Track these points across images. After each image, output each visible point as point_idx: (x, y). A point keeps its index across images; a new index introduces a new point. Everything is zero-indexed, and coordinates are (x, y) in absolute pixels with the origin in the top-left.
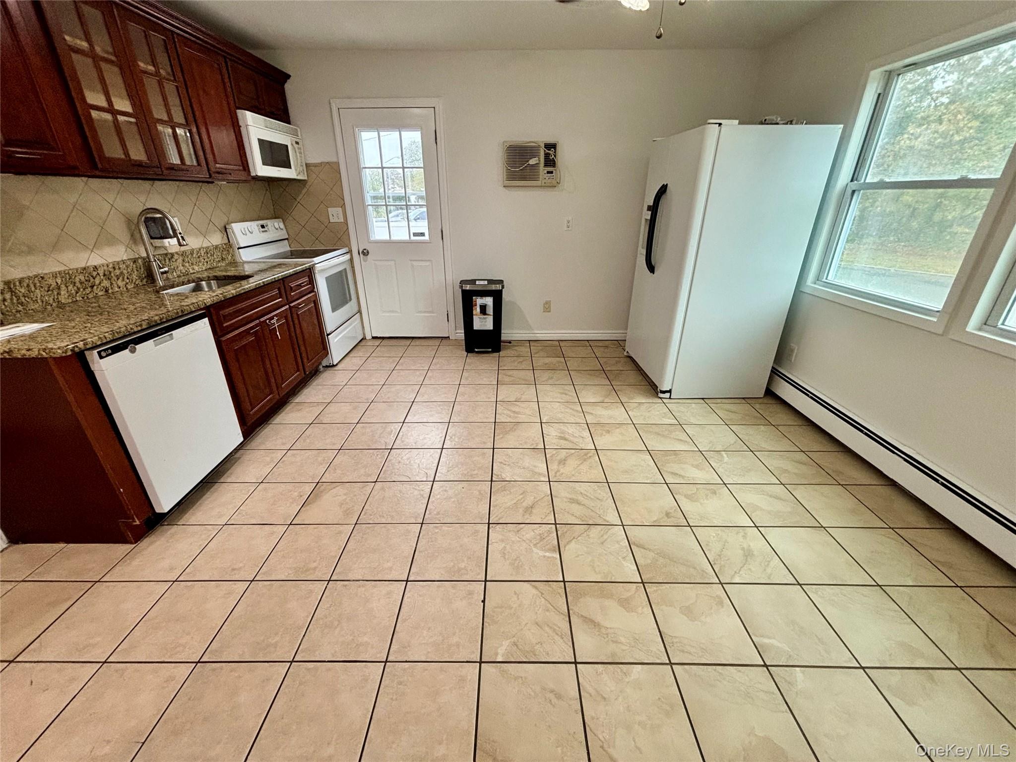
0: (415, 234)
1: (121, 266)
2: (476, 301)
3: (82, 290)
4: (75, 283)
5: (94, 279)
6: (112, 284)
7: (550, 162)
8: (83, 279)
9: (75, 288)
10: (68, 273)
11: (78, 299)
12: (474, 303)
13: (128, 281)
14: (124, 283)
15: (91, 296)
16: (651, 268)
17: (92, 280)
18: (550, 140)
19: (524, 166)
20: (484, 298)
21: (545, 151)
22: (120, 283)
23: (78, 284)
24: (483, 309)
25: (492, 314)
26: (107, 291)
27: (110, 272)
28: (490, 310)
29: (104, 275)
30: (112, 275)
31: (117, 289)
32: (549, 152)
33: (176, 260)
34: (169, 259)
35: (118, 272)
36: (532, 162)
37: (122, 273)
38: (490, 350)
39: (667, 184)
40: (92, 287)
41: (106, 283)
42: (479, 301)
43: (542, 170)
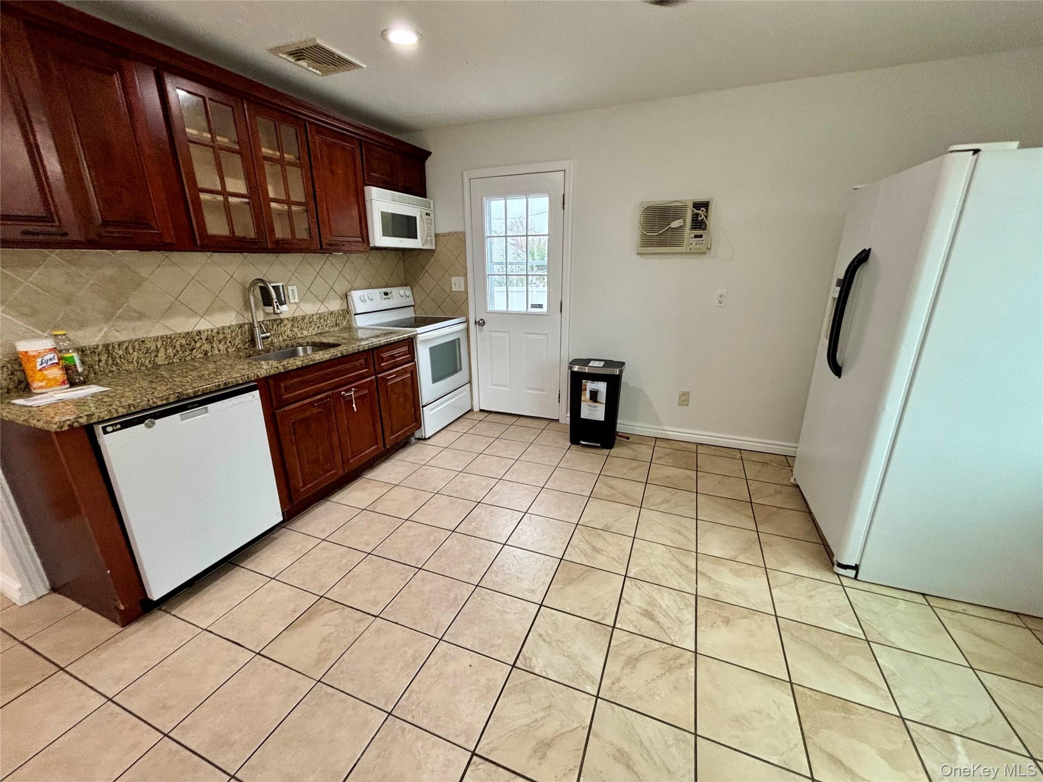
0: (533, 306)
1: (226, 331)
2: (586, 385)
3: (180, 352)
4: (175, 346)
5: (195, 342)
6: (212, 347)
7: (699, 224)
8: (184, 342)
9: (175, 351)
10: (170, 338)
11: (175, 361)
12: (583, 387)
13: (229, 345)
14: (226, 346)
15: (188, 358)
16: (837, 370)
17: (193, 343)
18: (701, 198)
19: (664, 230)
20: (596, 383)
21: (693, 211)
22: (221, 347)
23: (178, 348)
24: (594, 396)
25: (604, 402)
26: (206, 354)
27: (213, 337)
28: (602, 397)
29: (207, 339)
30: (215, 339)
31: (217, 352)
32: (698, 212)
33: (285, 326)
34: (278, 325)
35: (221, 336)
36: (675, 224)
37: (225, 338)
38: (599, 445)
39: (870, 250)
40: (192, 350)
41: (207, 347)
42: (590, 386)
43: (688, 233)
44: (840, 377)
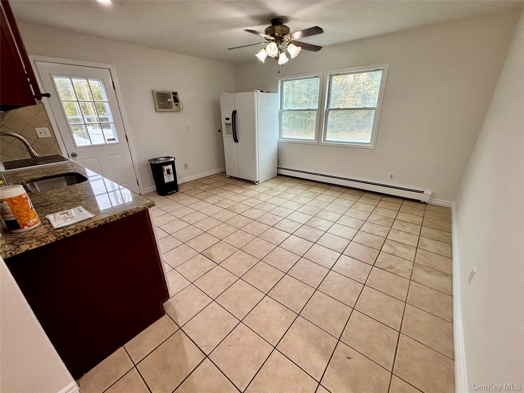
0: (109, 140)
2: (164, 168)
7: (176, 100)
16: (236, 141)
18: (175, 91)
19: (165, 102)
20: (168, 166)
21: (173, 95)
24: (168, 171)
25: (173, 173)
28: (171, 171)
32: (176, 96)
36: (169, 100)
38: (175, 191)
43: (174, 104)
44: (238, 142)
